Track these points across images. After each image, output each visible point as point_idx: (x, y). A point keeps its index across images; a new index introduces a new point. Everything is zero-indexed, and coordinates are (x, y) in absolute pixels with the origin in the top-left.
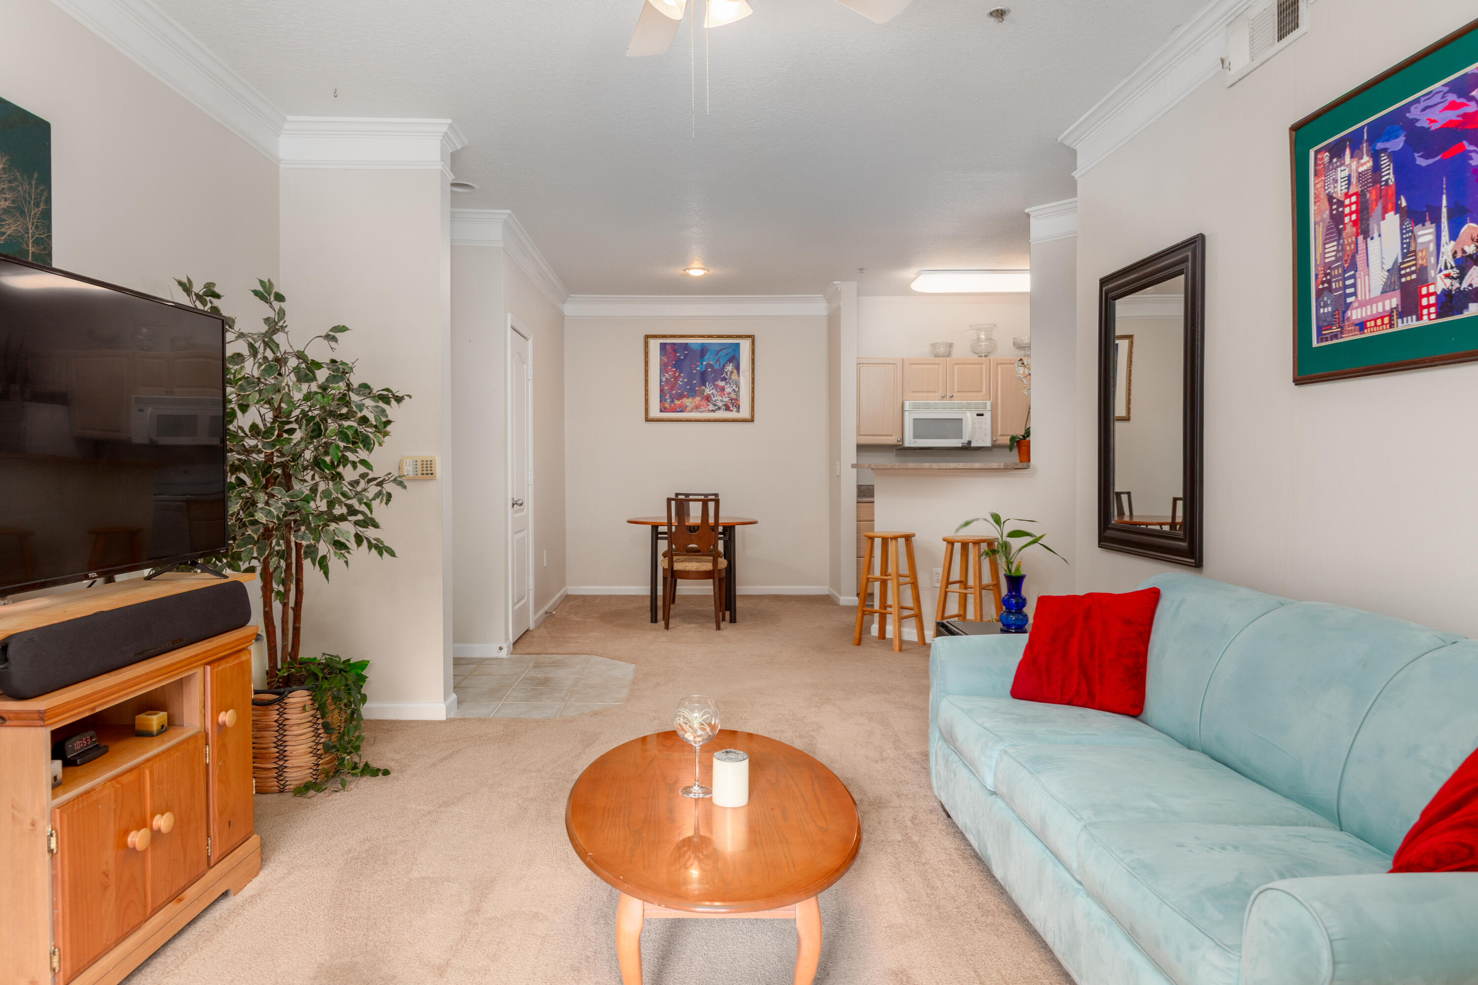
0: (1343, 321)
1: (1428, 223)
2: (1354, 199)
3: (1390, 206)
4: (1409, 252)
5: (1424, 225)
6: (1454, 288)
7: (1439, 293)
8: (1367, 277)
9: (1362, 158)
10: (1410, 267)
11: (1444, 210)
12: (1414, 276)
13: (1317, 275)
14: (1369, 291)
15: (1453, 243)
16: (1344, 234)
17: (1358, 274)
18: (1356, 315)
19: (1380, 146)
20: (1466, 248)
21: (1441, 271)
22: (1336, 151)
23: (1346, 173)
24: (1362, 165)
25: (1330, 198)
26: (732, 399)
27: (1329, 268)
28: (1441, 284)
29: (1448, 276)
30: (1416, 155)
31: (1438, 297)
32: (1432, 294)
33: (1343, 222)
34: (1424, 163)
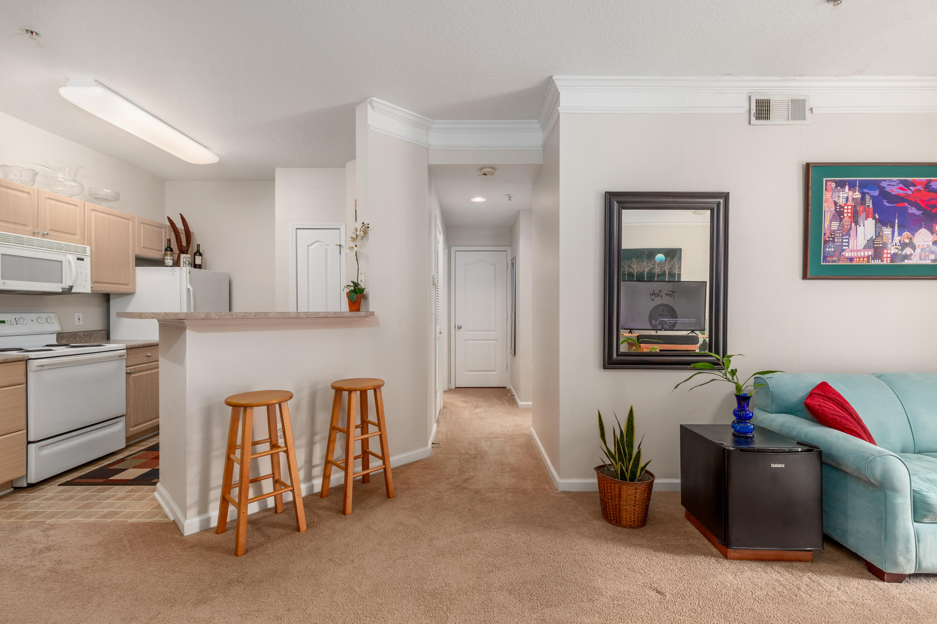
0: (840, 256)
1: (889, 227)
2: (850, 207)
3: (870, 216)
4: (879, 236)
5: (887, 227)
6: (899, 253)
7: (892, 253)
8: (855, 241)
9: (856, 192)
10: (879, 241)
11: (896, 225)
12: (881, 245)
13: (825, 234)
14: (856, 246)
15: (899, 237)
16: (844, 220)
17: (850, 238)
18: (847, 254)
19: (865, 191)
20: (905, 240)
21: (893, 246)
22: (841, 185)
23: (846, 195)
24: (855, 195)
25: (836, 203)
27: (834, 232)
28: (893, 251)
29: (896, 248)
30: (884, 200)
31: (891, 255)
32: (889, 253)
33: (843, 215)
34: (887, 204)
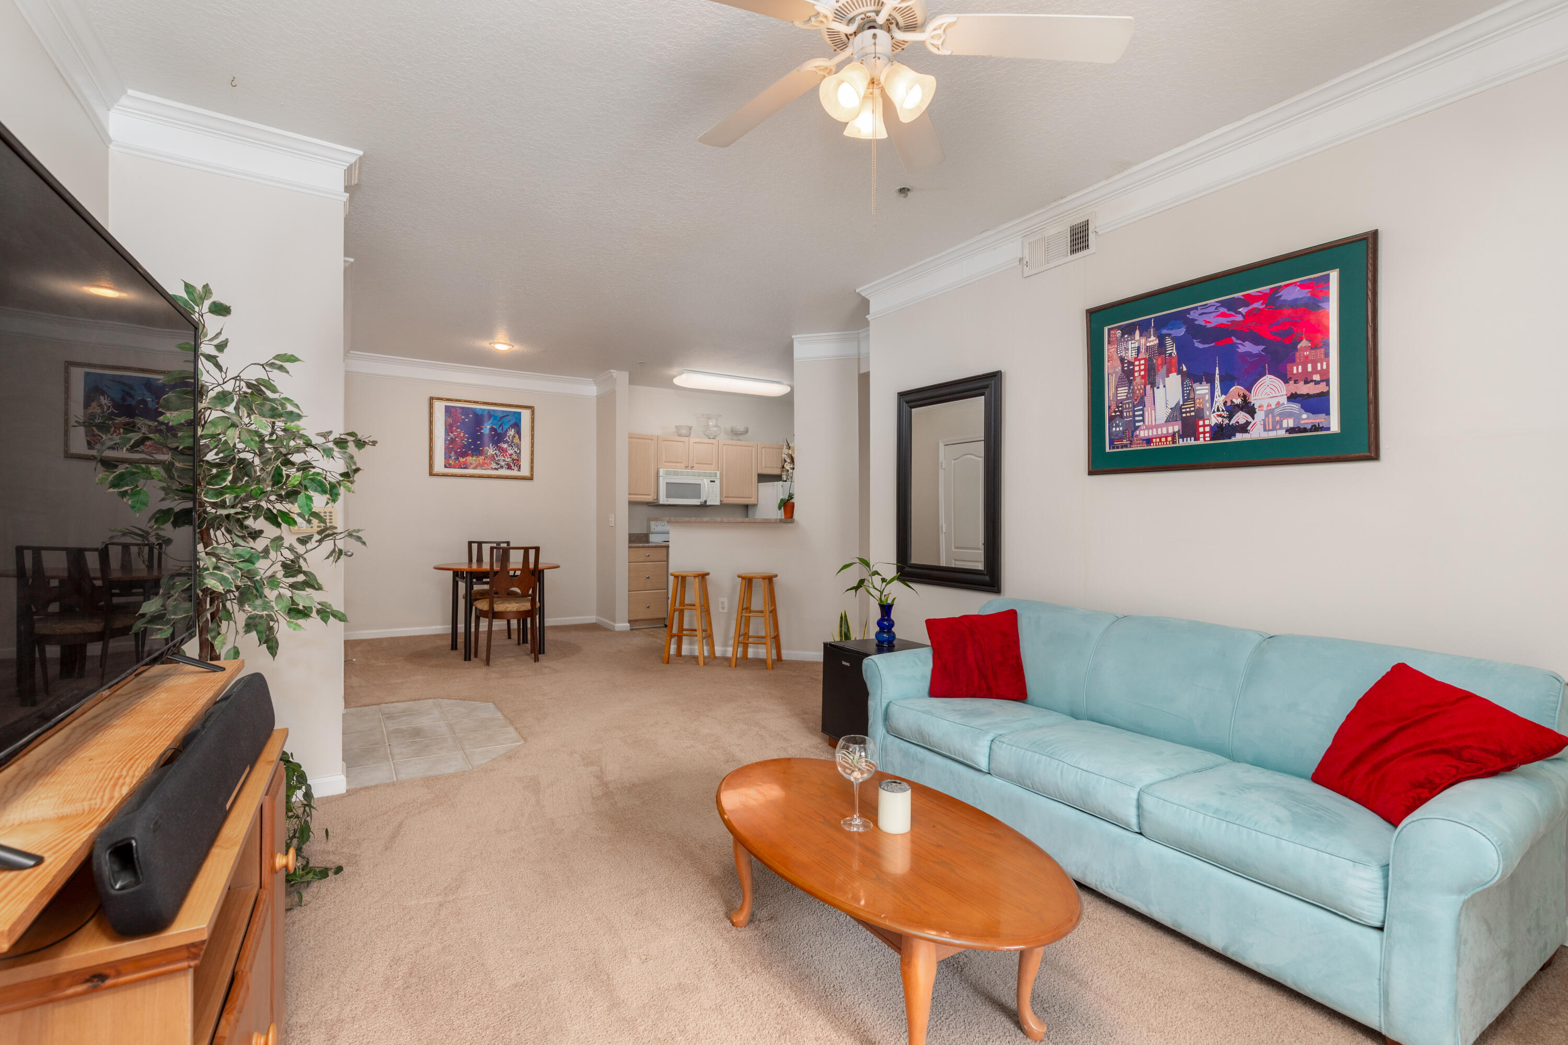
0: (1133, 437)
1: (1204, 383)
2: (1142, 362)
3: (1173, 369)
4: (1188, 399)
5: (1201, 383)
6: (1224, 423)
7: (1212, 425)
8: (1153, 411)
9: (1150, 338)
10: (1190, 408)
11: (1217, 376)
12: (1193, 414)
13: (1109, 407)
14: (1155, 420)
15: (1224, 396)
16: (1134, 383)
17: (1145, 409)
18: (1143, 434)
19: (1164, 331)
20: (1234, 400)
21: (1214, 412)
22: (1128, 331)
23: (1136, 345)
24: (1150, 342)
25: (1122, 360)
26: (513, 460)
27: (1121, 403)
28: (1214, 420)
29: (1220, 416)
30: (1195, 341)
31: (1211, 428)
32: (1207, 425)
33: (1133, 376)
34: (1201, 346)
